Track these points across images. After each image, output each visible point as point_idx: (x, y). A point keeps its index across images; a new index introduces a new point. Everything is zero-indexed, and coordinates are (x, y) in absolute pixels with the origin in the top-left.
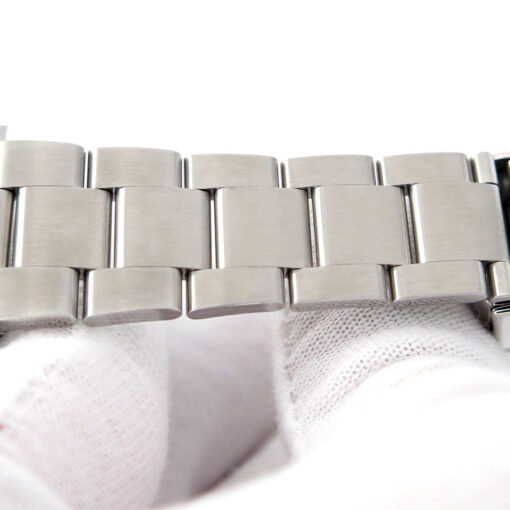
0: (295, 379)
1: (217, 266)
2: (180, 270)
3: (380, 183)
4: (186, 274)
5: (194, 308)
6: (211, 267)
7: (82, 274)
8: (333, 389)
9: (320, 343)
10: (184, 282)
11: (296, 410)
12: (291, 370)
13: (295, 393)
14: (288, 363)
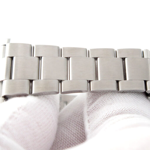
0: (90, 116)
1: (69, 79)
2: (59, 80)
3: (116, 57)
4: (61, 81)
5: (62, 91)
6: (67, 80)
7: (31, 81)
8: (100, 122)
9: (98, 106)
10: (60, 84)
11: (89, 126)
12: (89, 113)
13: (89, 120)
14: (88, 111)
